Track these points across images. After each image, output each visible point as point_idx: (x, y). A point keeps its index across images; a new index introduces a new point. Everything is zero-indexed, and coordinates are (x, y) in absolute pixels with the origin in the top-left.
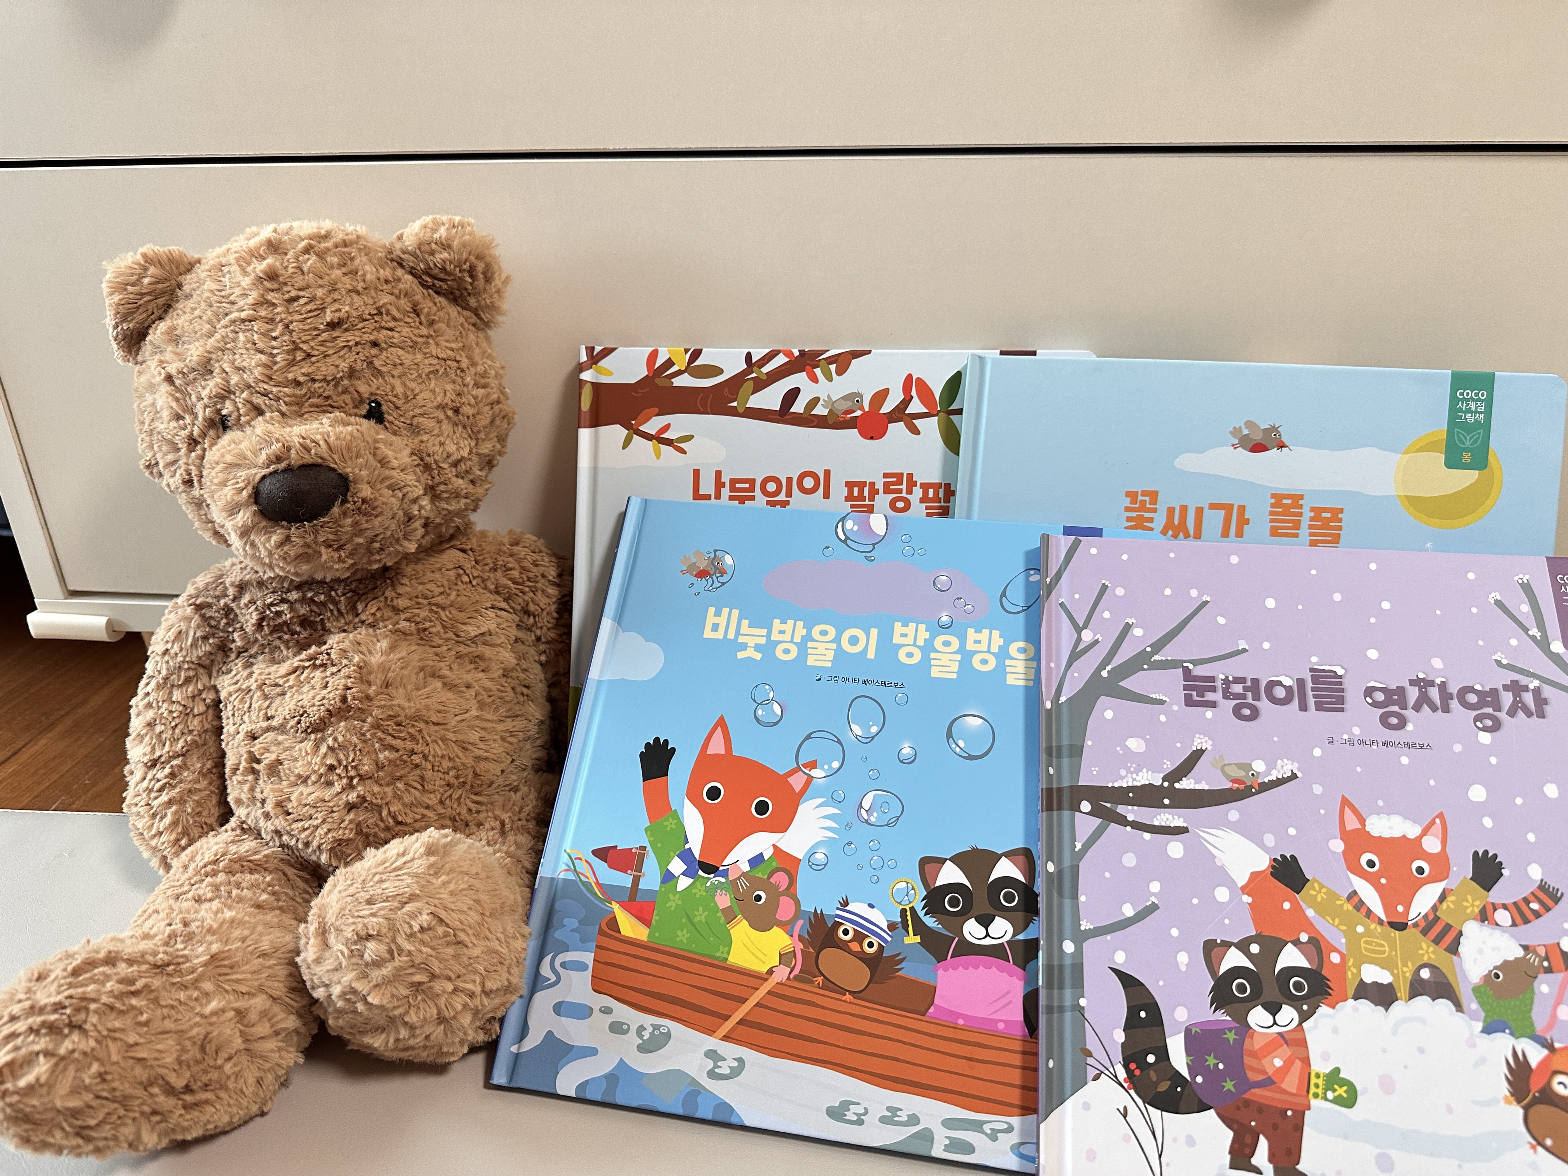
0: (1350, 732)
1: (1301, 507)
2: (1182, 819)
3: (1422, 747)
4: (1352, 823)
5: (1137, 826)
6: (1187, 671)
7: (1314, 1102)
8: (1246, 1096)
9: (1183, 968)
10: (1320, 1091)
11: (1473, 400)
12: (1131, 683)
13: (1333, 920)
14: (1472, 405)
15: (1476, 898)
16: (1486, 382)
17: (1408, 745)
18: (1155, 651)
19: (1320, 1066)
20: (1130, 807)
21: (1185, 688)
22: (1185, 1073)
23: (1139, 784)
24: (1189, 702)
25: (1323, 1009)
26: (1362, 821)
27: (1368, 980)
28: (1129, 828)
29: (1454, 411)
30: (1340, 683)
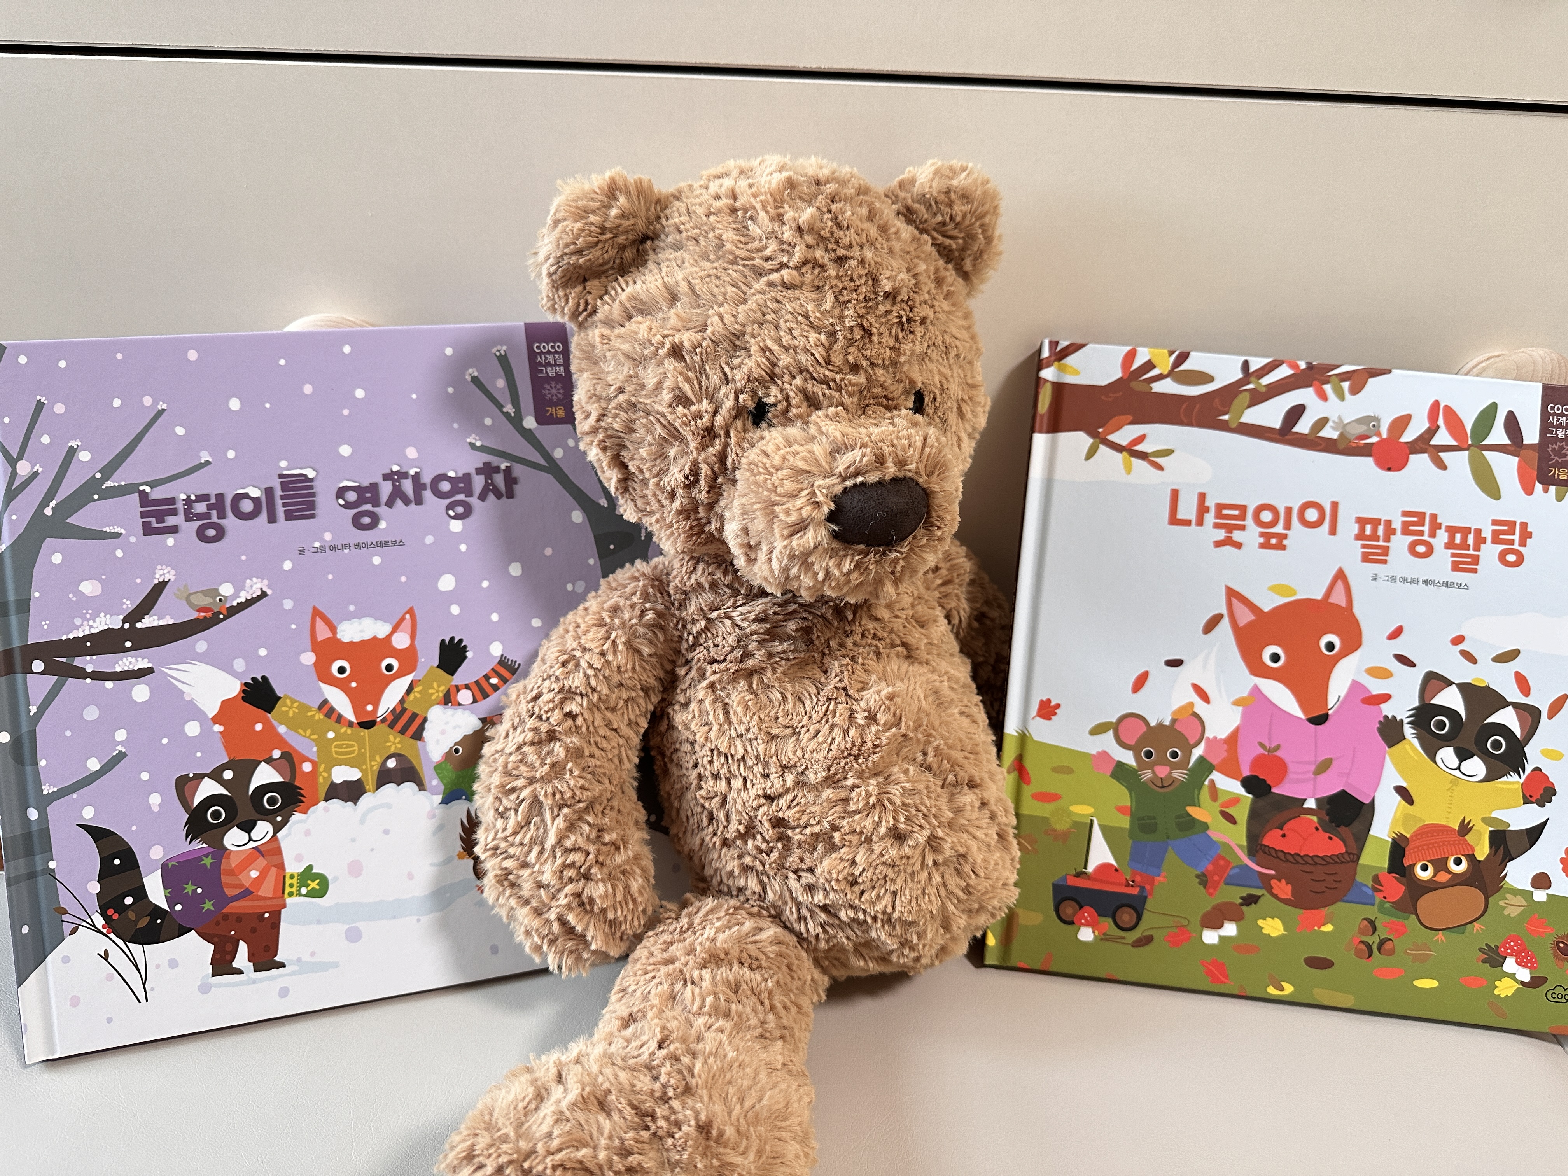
0: (321, 539)
2: (146, 660)
3: (394, 544)
4: (323, 633)
5: (97, 676)
6: (143, 495)
7: (289, 901)
8: (225, 911)
9: (156, 809)
10: (294, 889)
12: (80, 519)
13: (305, 731)
15: (442, 683)
17: (380, 544)
18: (105, 478)
19: (293, 867)
20: (88, 658)
21: (143, 515)
22: (164, 906)
23: (97, 631)
24: (148, 530)
25: (297, 817)
26: (333, 629)
27: (338, 780)
28: (88, 680)
30: (311, 487)
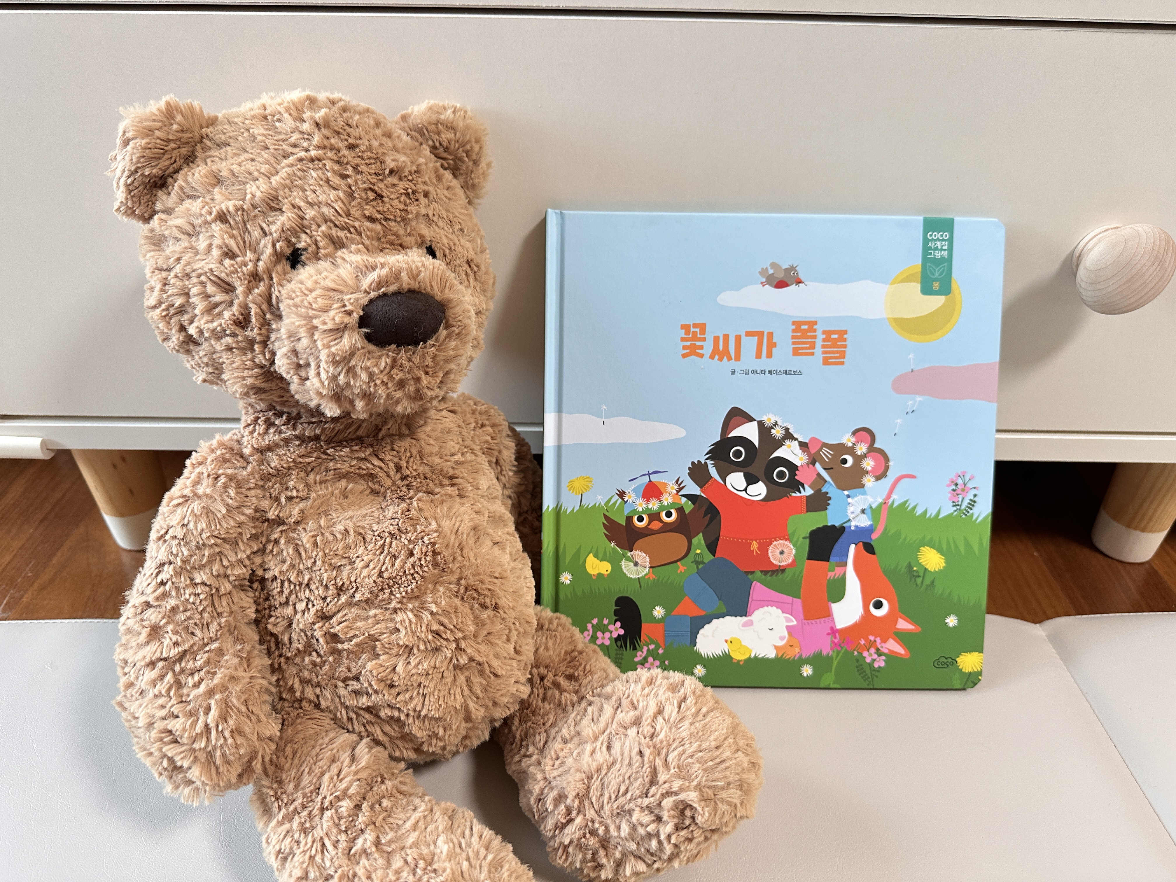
1: (815, 331)
11: (939, 240)
14: (939, 244)
16: (947, 225)
29: (926, 250)
